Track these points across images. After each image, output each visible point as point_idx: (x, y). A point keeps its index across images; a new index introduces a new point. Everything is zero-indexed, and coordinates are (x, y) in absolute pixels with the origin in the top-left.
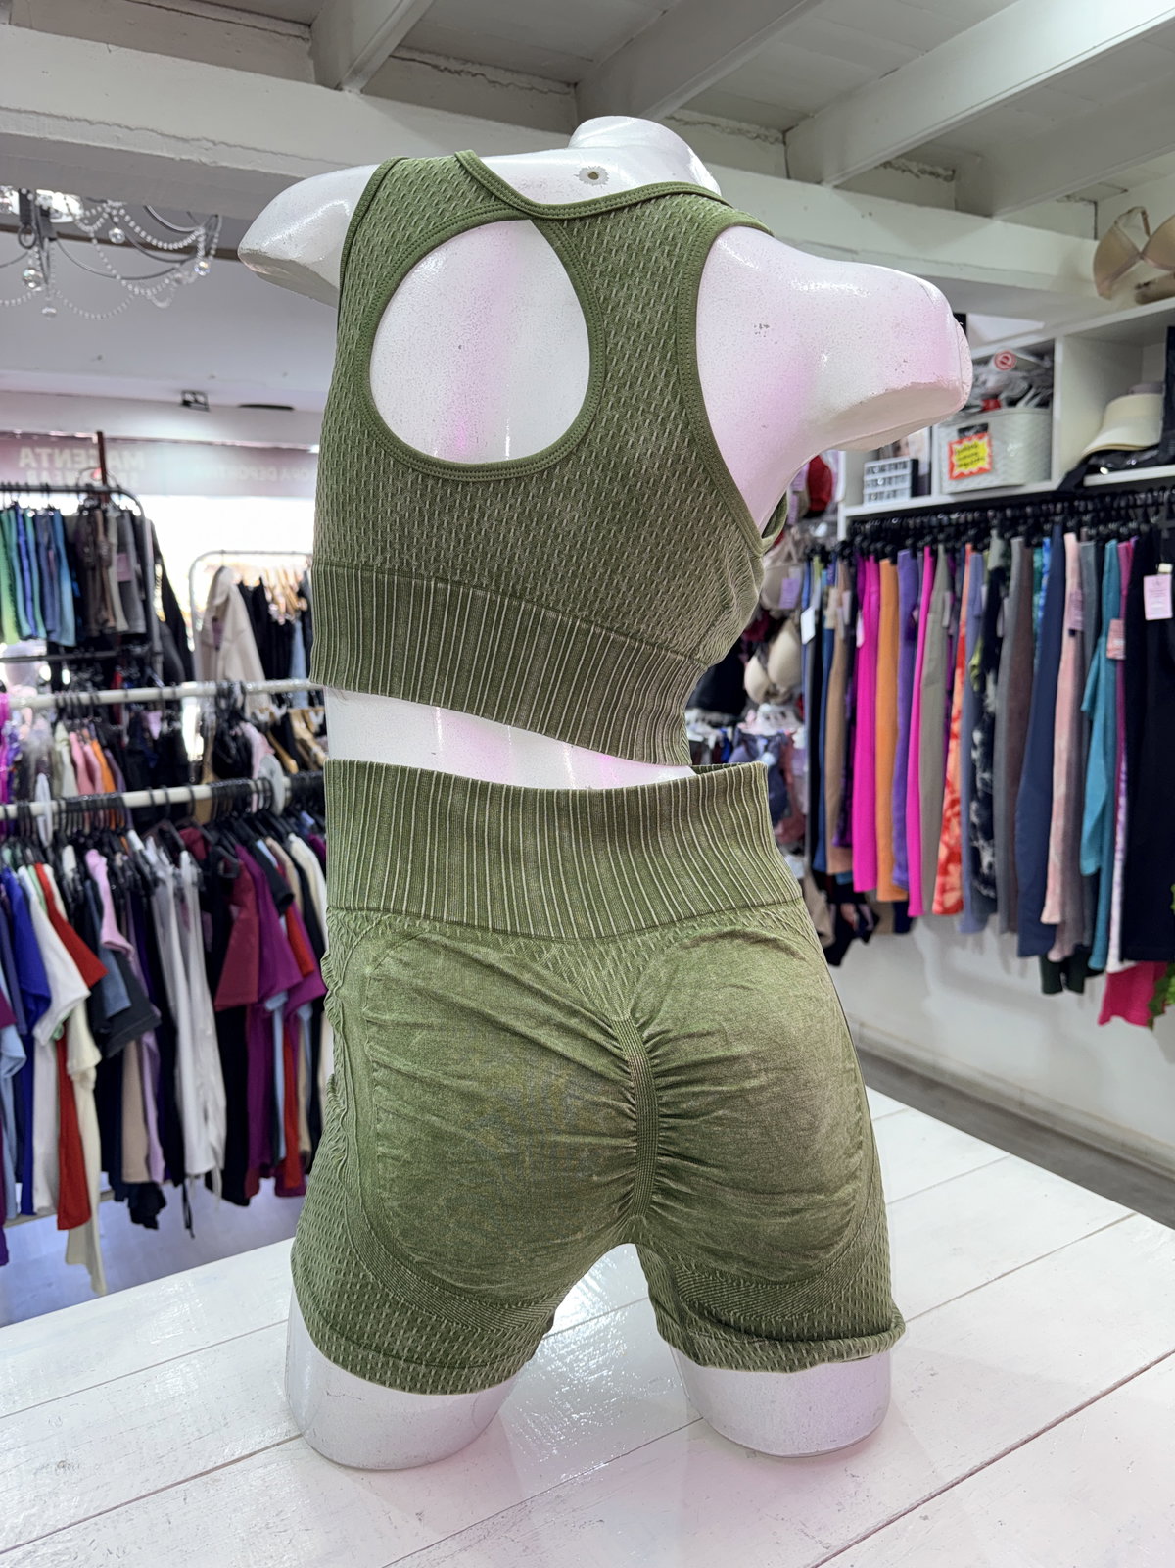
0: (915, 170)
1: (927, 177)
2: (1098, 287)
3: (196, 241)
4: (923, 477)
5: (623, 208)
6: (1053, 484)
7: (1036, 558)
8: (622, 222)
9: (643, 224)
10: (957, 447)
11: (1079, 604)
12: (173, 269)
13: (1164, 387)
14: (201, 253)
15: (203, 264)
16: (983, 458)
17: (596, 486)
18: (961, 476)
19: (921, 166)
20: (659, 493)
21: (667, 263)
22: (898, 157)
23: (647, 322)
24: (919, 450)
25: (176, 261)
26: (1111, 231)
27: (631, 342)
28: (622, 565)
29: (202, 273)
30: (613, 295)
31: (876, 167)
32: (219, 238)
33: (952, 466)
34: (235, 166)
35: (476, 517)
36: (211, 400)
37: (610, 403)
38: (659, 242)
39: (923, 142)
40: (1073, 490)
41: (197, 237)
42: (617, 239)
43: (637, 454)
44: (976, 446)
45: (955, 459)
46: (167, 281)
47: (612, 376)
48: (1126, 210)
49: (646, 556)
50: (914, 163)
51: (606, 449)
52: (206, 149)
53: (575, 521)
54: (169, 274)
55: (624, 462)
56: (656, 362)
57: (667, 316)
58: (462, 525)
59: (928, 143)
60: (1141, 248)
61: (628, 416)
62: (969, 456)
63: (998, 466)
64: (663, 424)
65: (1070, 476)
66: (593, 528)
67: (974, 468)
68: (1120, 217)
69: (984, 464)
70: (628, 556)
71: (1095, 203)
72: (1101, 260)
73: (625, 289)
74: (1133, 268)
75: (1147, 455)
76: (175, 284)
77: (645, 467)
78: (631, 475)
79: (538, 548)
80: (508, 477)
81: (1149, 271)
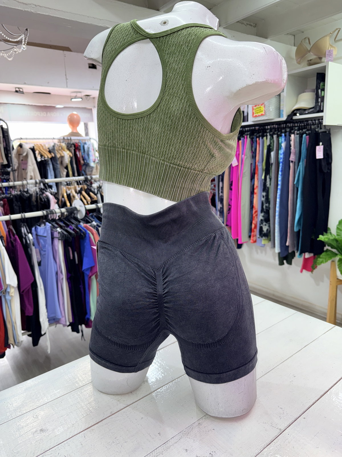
0: (245, 24)
1: (248, 26)
2: (296, 60)
3: (22, 39)
4: (246, 116)
5: (175, 32)
6: (284, 118)
7: (280, 140)
8: (174, 36)
9: (180, 37)
10: (255, 108)
11: (294, 154)
12: (13, 47)
13: (316, 90)
14: (23, 43)
15: (24, 46)
16: (262, 111)
17: (162, 119)
18: (256, 116)
19: (247, 22)
20: (180, 121)
21: (186, 49)
22: (240, 20)
23: (179, 68)
24: (244, 108)
25: (14, 45)
26: (300, 44)
27: (173, 75)
28: (172, 144)
29: (24, 49)
30: (170, 60)
31: (235, 23)
32: (28, 38)
33: (253, 113)
34: (42, 13)
35: (131, 130)
36: (24, 91)
37: (167, 94)
38: (185, 42)
39: (249, 15)
40: (290, 120)
41: (22, 37)
42: (172, 42)
43: (173, 110)
44: (260, 107)
45: (254, 111)
46: (12, 52)
47: (167, 86)
48: (304, 37)
49: (179, 141)
50: (245, 21)
51: (165, 108)
52: (33, 8)
53: (158, 130)
54: (12, 49)
55: (169, 112)
56: (180, 81)
57: (184, 66)
58: (128, 132)
59: (251, 16)
60: (309, 49)
61: (171, 98)
62: (258, 110)
63: (267, 113)
64: (181, 100)
65: (289, 116)
66: (163, 132)
67: (260, 114)
68: (303, 40)
69: (263, 113)
70: (173, 141)
71: (294, 36)
72: (298, 52)
73: (173, 58)
74: (306, 56)
75: (311, 110)
76: (14, 52)
77: (175, 114)
78: (172, 116)
79: (148, 139)
80: (139, 117)
81: (312, 56)
